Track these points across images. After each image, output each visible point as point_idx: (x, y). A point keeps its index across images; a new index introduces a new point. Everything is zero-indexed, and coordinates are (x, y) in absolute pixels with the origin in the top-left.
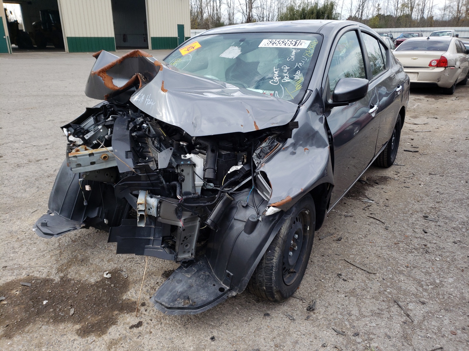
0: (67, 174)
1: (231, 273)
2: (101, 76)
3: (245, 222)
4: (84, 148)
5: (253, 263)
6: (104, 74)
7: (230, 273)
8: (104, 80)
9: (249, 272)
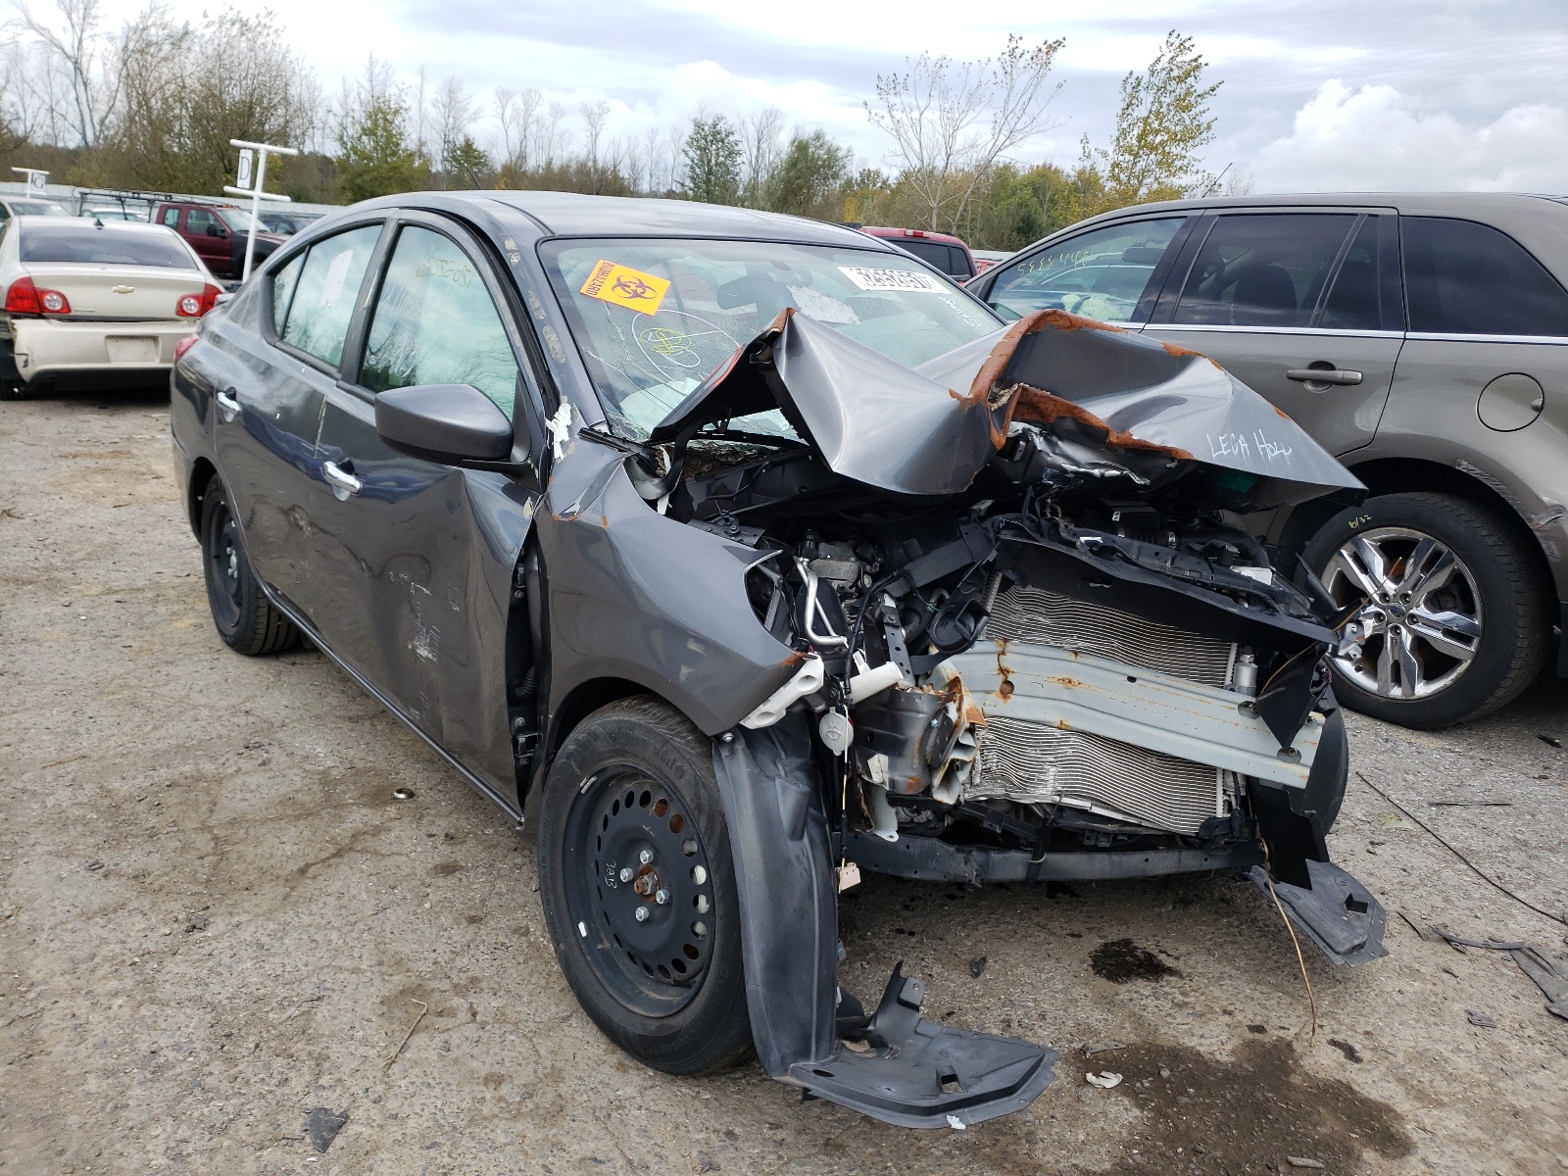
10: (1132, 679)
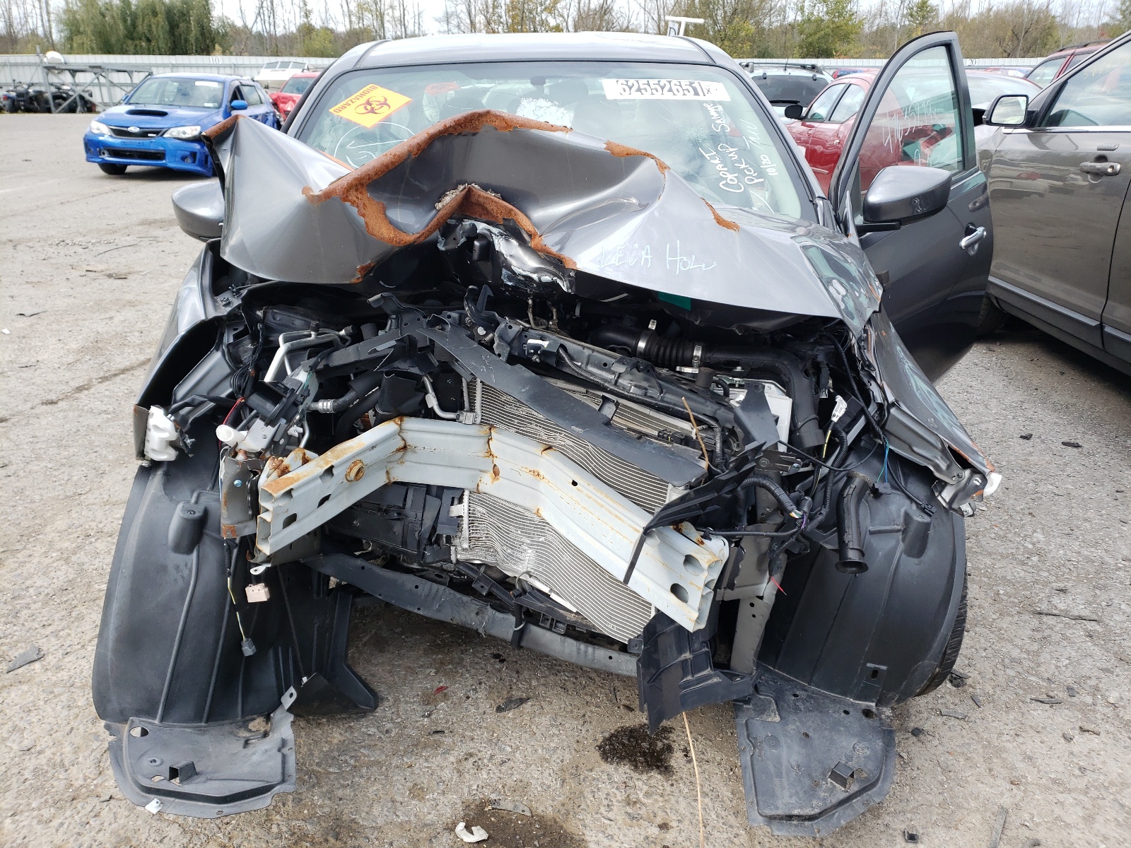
0: (163, 569)
1: (881, 664)
2: (353, 203)
3: (898, 531)
4: (301, 455)
5: (944, 618)
6: (359, 196)
7: (877, 666)
8: (363, 215)
9: (935, 645)
10: (574, 483)
